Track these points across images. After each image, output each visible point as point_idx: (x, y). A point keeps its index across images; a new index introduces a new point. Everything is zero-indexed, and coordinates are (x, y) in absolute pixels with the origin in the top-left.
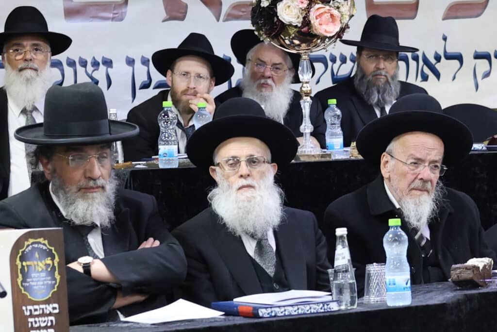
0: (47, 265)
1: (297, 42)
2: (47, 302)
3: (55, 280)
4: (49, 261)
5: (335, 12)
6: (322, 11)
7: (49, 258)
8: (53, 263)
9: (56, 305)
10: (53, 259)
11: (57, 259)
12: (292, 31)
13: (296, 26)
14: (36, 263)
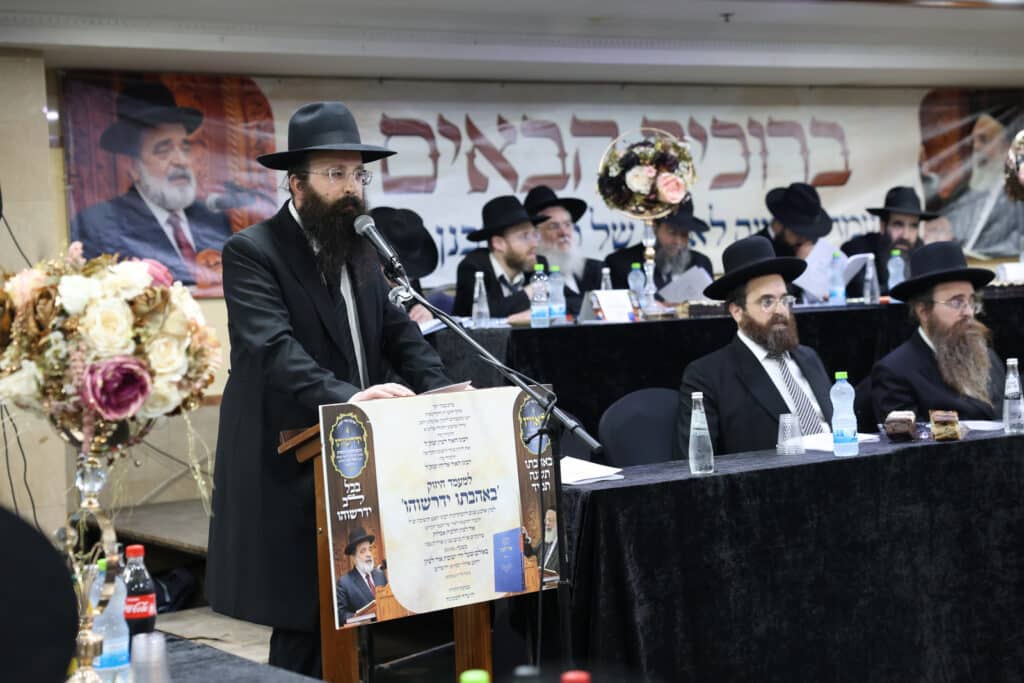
1: (641, 209)
2: (544, 456)
5: (680, 180)
6: (669, 179)
9: (551, 459)
12: (639, 200)
13: (643, 195)
14: (533, 418)
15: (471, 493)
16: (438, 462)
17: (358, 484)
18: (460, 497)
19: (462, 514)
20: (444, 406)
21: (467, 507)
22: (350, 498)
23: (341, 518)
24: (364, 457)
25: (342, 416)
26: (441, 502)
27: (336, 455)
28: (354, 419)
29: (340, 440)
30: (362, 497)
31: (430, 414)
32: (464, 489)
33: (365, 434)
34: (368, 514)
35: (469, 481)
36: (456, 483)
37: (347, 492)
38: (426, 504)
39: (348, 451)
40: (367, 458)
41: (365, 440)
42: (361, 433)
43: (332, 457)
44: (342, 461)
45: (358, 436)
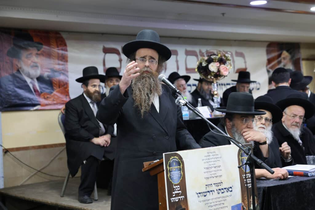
14: (245, 157)
15: (222, 189)
16: (209, 176)
17: (179, 186)
18: (218, 190)
19: (219, 198)
20: (211, 153)
21: (221, 195)
22: (175, 192)
23: (172, 201)
24: (181, 174)
25: (172, 157)
26: (211, 193)
27: (170, 174)
28: (177, 159)
29: (171, 168)
30: (180, 192)
31: (207, 156)
32: (220, 187)
33: (181, 165)
34: (183, 199)
35: (222, 184)
36: (216, 185)
37: (175, 190)
38: (205, 194)
39: (175, 172)
40: (182, 175)
41: (181, 168)
42: (180, 165)
43: (169, 175)
44: (172, 177)
45: (178, 166)
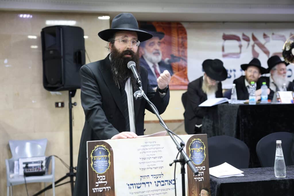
0: (201, 150)
2: (201, 165)
3: (204, 156)
4: (202, 148)
7: (202, 147)
8: (203, 149)
9: (204, 167)
10: (203, 147)
11: (205, 147)
14: (196, 149)
15: (163, 181)
16: (146, 167)
17: (104, 176)
18: (157, 183)
19: (157, 190)
20: (151, 143)
21: (160, 187)
22: (99, 182)
23: (94, 191)
24: (108, 164)
25: (98, 146)
26: (147, 185)
27: (94, 163)
28: (104, 148)
29: (95, 157)
30: (106, 182)
31: (144, 146)
32: (159, 179)
33: (109, 154)
34: (108, 190)
35: (162, 176)
36: (155, 176)
37: (99, 180)
38: (139, 186)
39: (100, 162)
40: (110, 165)
41: (109, 157)
42: (107, 154)
43: (92, 165)
44: (96, 166)
45: (106, 155)
